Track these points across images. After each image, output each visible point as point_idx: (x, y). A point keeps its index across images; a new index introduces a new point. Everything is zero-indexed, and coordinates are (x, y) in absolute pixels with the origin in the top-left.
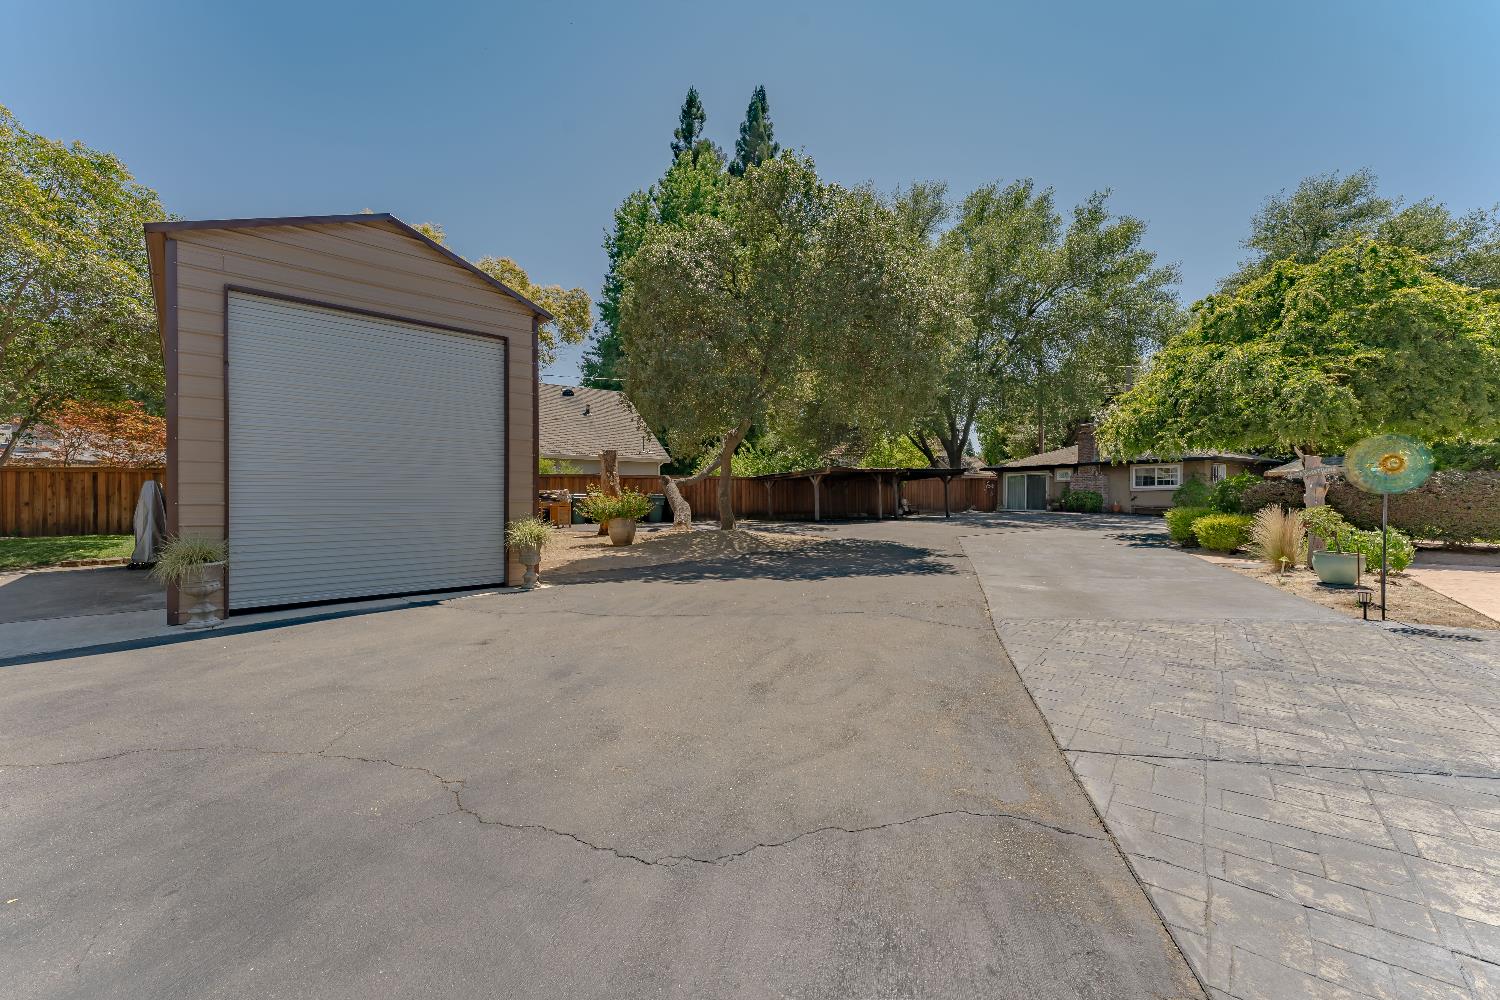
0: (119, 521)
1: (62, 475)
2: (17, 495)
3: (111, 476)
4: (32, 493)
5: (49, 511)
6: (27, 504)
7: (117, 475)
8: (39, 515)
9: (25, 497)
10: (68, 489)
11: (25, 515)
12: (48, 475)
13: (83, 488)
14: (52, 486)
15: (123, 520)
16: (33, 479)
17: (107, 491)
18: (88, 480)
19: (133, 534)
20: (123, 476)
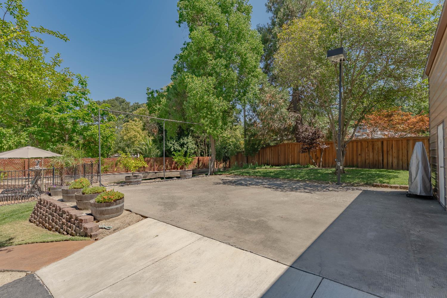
0: (392, 163)
1: (371, 142)
2: (357, 151)
3: (389, 142)
4: (361, 150)
5: (367, 158)
6: (360, 155)
7: (391, 141)
8: (363, 159)
9: (359, 152)
10: (373, 149)
11: (359, 159)
12: (366, 143)
13: (378, 148)
14: (368, 147)
15: (394, 162)
16: (362, 145)
17: (387, 149)
18: (380, 144)
19: (408, 170)
20: (394, 142)
